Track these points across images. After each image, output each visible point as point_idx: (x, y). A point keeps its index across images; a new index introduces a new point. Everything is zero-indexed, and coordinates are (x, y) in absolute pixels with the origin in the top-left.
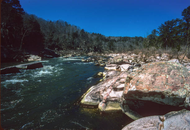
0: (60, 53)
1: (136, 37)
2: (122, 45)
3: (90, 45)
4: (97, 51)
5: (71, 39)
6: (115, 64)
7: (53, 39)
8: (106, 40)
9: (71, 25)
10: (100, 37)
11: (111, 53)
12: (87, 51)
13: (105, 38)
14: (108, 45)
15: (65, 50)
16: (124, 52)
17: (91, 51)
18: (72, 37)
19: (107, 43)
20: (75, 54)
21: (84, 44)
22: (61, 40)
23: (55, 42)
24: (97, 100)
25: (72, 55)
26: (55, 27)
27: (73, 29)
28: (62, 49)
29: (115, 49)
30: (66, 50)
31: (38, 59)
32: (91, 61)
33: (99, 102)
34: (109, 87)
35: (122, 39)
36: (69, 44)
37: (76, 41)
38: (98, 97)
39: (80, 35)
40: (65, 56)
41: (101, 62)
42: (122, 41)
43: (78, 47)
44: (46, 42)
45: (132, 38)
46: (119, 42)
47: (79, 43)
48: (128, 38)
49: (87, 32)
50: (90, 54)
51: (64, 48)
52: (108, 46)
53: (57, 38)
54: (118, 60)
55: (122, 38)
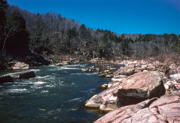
0: (51, 59)
1: (164, 34)
2: (143, 48)
3: (94, 47)
4: (104, 56)
5: (65, 38)
6: (124, 75)
7: (41, 40)
8: (118, 40)
9: (66, 19)
10: (108, 36)
11: (126, 59)
12: (89, 56)
13: (116, 36)
14: (120, 46)
15: (57, 54)
16: (145, 58)
17: (95, 57)
18: (67, 37)
19: (119, 44)
20: (72, 61)
21: (85, 45)
22: (52, 41)
23: (44, 42)
24: (99, 103)
25: (67, 63)
26: (44, 21)
27: (69, 25)
28: (53, 54)
29: (132, 53)
30: (59, 55)
31: (25, 67)
32: (95, 71)
33: (100, 104)
34: (109, 93)
35: (143, 37)
36: (64, 45)
37: (74, 41)
38: (100, 100)
39: (79, 33)
40: (57, 63)
41: (108, 73)
42: (143, 40)
43: (76, 50)
44: (32, 44)
45: (158, 36)
46: (138, 43)
47: (77, 44)
48: (152, 37)
49: (89, 29)
50: (94, 60)
51: (56, 52)
52: (120, 48)
53: (46, 38)
54: (129, 69)
55: (143, 35)
